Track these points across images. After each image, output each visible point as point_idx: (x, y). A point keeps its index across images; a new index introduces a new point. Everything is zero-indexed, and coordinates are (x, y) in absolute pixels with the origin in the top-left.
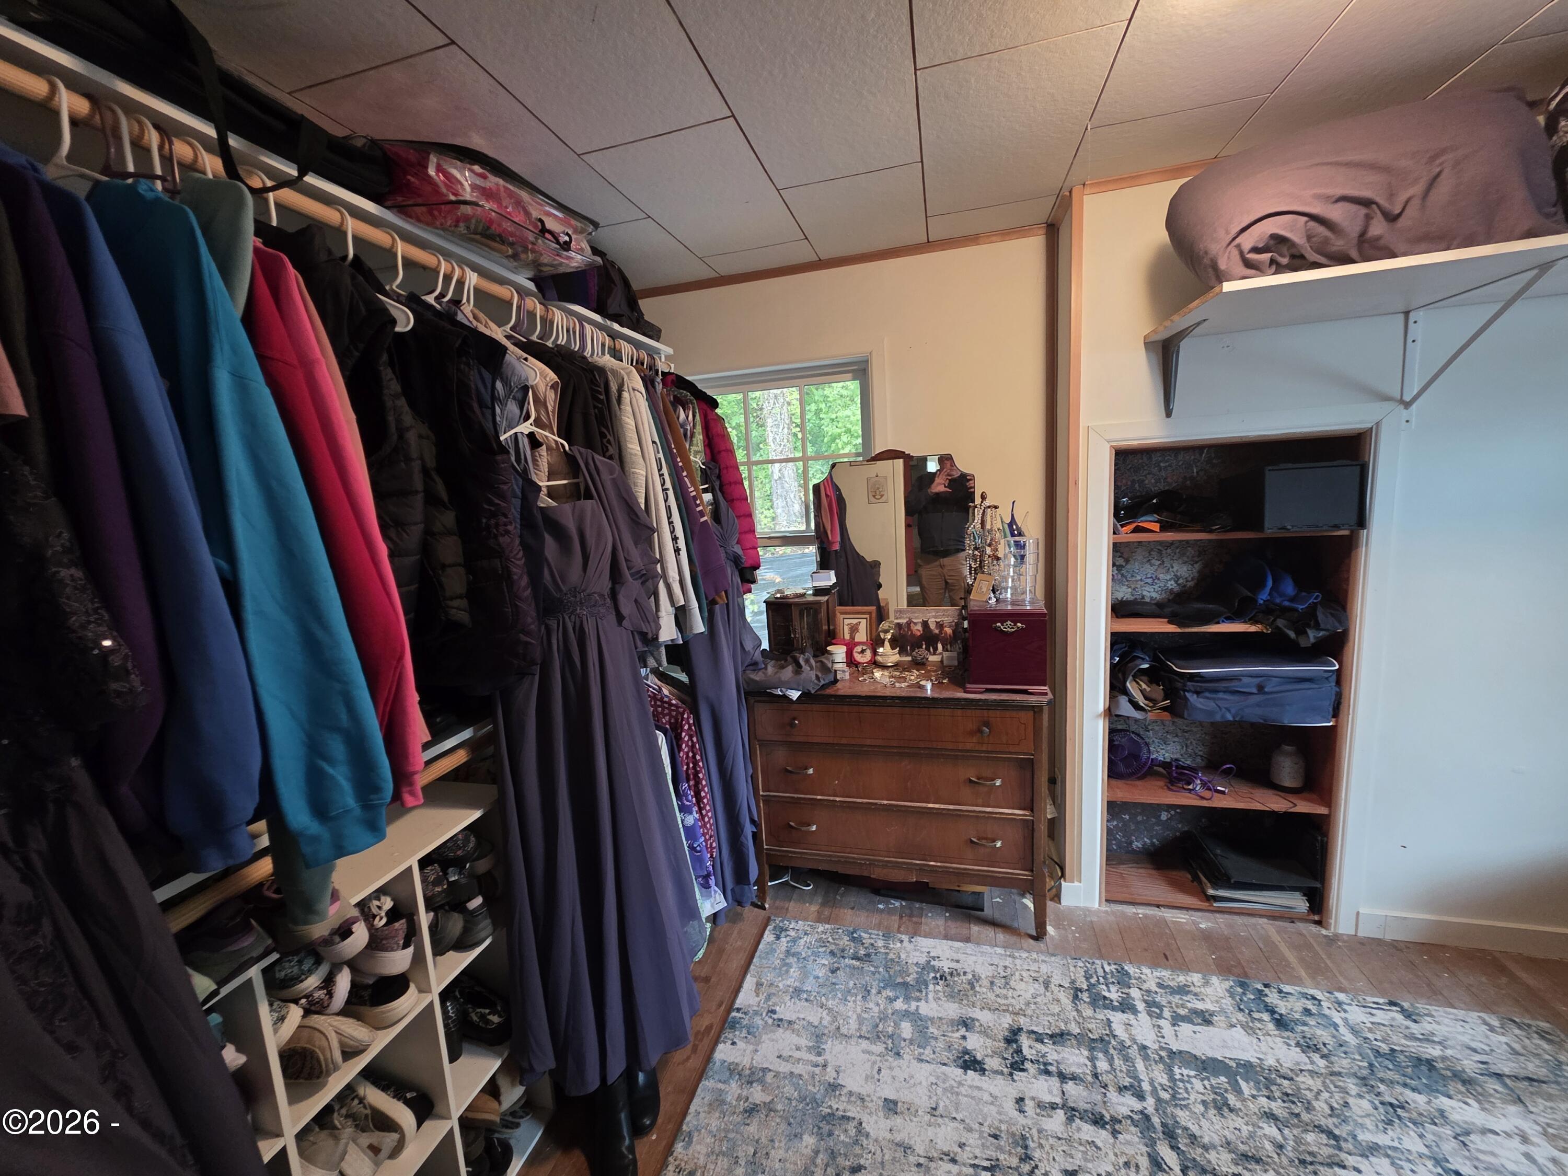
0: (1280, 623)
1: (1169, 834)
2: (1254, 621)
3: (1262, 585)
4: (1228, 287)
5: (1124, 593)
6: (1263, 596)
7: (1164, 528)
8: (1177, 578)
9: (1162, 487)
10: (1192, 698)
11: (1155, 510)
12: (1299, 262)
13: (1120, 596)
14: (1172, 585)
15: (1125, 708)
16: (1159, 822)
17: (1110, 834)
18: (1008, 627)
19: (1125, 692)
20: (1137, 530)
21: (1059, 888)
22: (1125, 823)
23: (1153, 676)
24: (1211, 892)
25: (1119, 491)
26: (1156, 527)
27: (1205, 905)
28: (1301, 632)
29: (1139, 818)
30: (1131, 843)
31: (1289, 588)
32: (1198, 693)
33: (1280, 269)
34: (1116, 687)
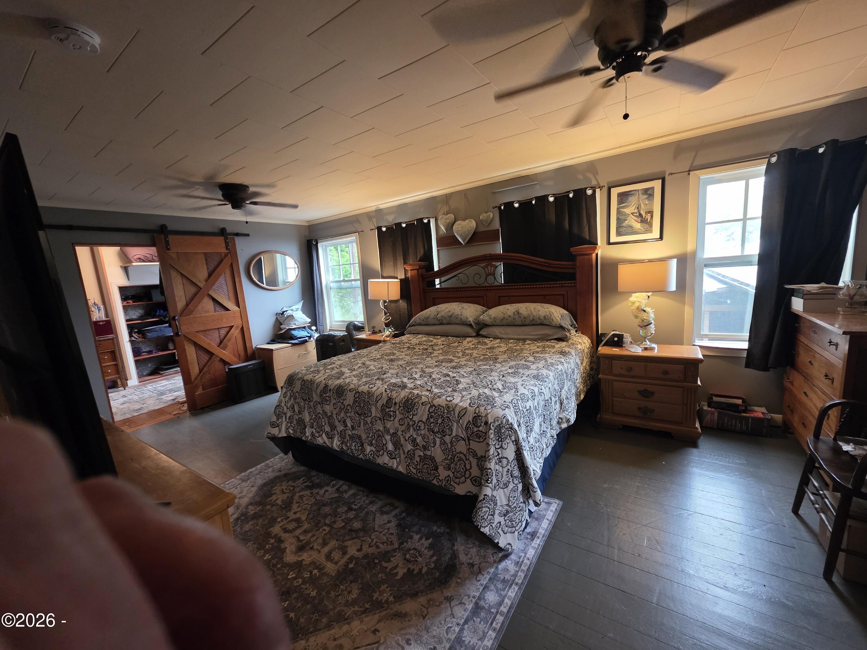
0: (161, 318)
1: (152, 369)
2: (156, 318)
3: (157, 312)
4: (134, 264)
5: (128, 318)
6: (158, 314)
7: (133, 302)
8: (139, 313)
9: (131, 294)
10: (147, 334)
11: (130, 299)
12: (144, 261)
13: (127, 319)
14: (139, 315)
15: (133, 339)
16: (149, 367)
17: (138, 373)
18: (101, 323)
19: (133, 336)
20: (127, 303)
21: (127, 382)
22: (141, 370)
23: (138, 333)
24: (161, 373)
25: (121, 296)
26: (132, 302)
27: (161, 376)
28: (165, 319)
29: (144, 367)
30: (143, 374)
31: (162, 312)
32: (148, 333)
33: (141, 262)
34: (131, 336)
